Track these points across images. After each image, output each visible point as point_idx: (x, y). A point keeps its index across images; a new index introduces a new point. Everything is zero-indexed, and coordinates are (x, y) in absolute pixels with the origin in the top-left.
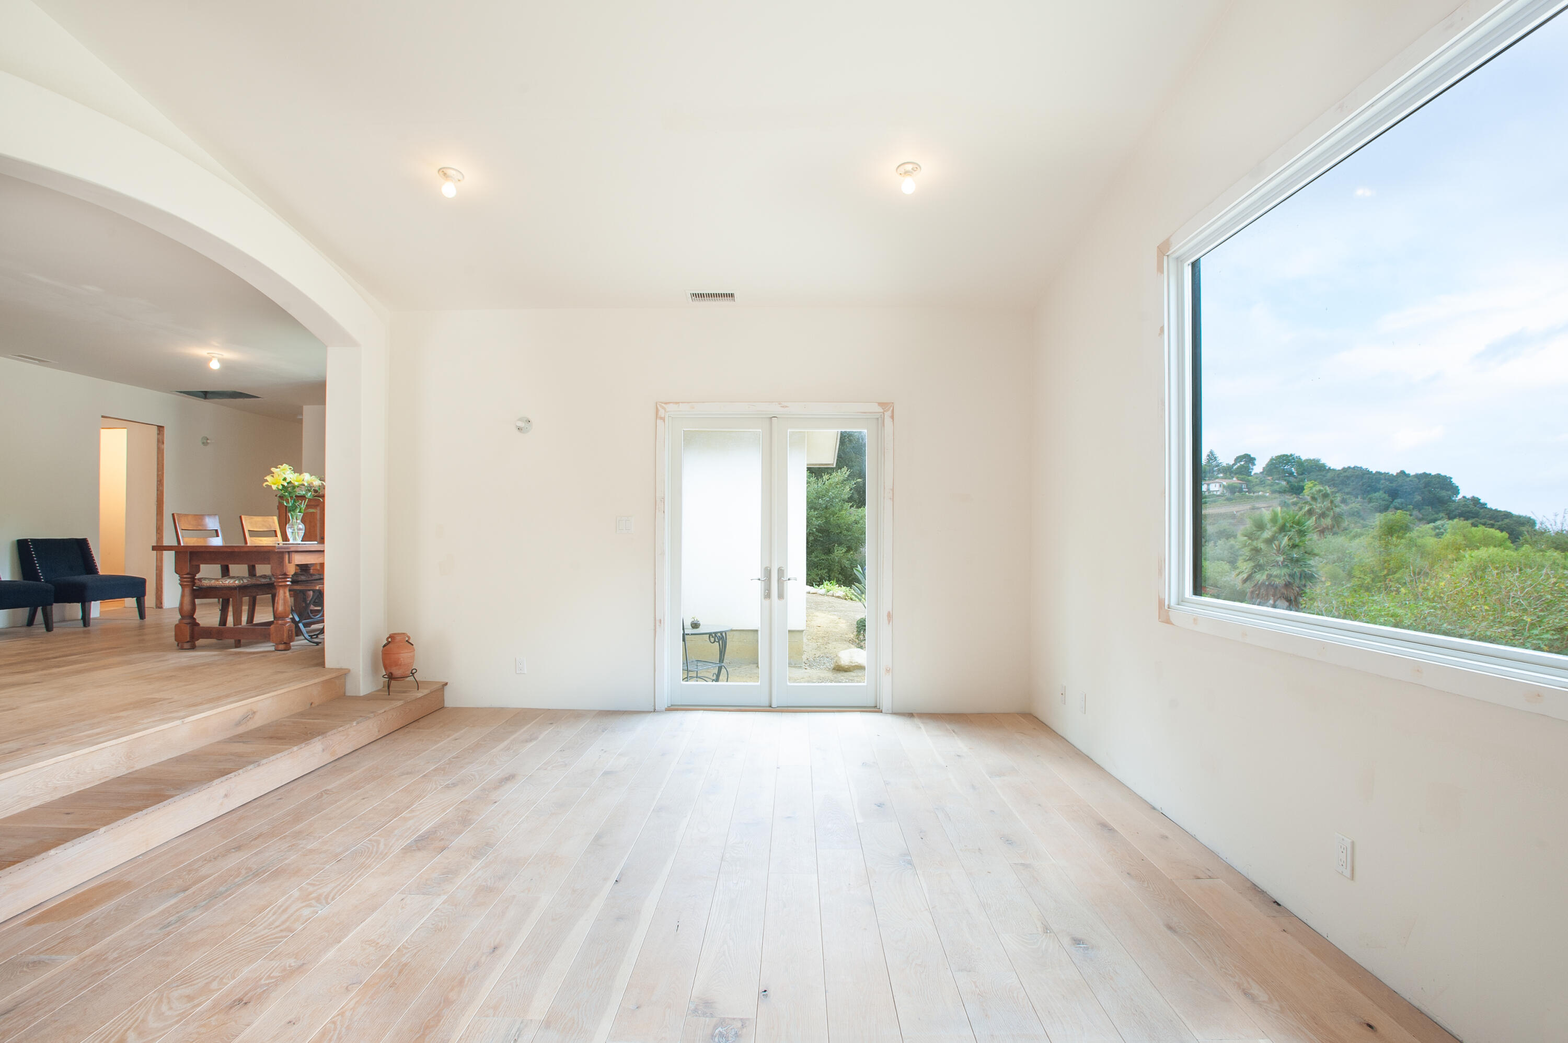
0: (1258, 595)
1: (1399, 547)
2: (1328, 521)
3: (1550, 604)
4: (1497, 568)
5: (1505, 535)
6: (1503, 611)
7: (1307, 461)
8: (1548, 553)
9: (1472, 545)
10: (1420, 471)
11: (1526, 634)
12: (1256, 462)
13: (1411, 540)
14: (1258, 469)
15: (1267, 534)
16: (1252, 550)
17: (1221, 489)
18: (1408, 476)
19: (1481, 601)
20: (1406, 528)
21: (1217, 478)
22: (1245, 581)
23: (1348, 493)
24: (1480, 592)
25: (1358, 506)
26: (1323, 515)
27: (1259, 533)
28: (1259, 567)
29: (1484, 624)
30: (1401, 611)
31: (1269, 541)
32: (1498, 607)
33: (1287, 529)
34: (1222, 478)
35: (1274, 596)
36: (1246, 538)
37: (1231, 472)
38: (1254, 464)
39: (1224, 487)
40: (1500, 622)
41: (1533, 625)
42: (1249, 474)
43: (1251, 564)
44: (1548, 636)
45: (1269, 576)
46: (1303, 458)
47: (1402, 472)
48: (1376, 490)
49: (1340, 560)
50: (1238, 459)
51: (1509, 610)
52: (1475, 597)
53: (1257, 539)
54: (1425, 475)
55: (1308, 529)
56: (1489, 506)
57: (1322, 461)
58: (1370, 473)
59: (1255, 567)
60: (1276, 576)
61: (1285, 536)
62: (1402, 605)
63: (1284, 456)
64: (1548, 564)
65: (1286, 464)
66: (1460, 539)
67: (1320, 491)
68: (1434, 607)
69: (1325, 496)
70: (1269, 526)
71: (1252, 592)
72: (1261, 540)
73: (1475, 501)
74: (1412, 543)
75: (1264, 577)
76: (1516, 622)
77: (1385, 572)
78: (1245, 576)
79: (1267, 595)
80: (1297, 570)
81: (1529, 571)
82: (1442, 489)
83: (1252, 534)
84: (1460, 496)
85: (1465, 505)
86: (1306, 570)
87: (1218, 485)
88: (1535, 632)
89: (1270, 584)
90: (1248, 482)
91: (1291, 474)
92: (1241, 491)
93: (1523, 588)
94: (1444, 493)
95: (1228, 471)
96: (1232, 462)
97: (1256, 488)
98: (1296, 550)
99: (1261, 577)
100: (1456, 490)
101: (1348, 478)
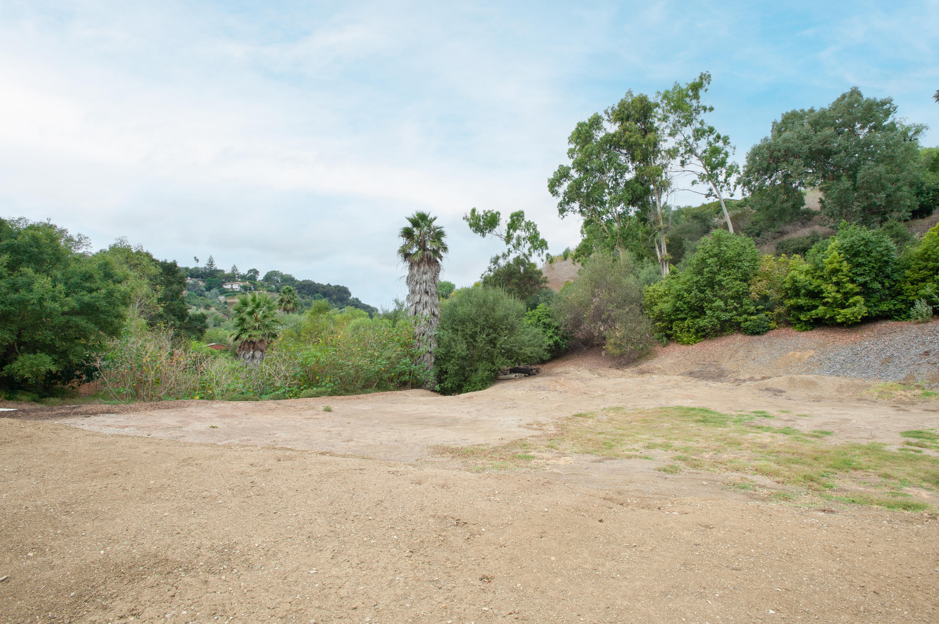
0: (243, 348)
1: (323, 318)
2: (291, 306)
3: (385, 345)
4: (364, 327)
5: (367, 314)
6: (366, 350)
7: (285, 275)
8: (384, 320)
9: (354, 317)
10: (336, 284)
11: (376, 362)
12: (259, 274)
13: (329, 315)
14: (260, 277)
15: (249, 309)
16: (240, 319)
17: (239, 288)
18: (331, 286)
19: (357, 346)
20: (327, 309)
21: (237, 281)
22: (236, 339)
23: (305, 294)
24: (357, 341)
25: (309, 300)
26: (289, 302)
27: (244, 308)
28: (244, 330)
29: (358, 358)
30: (319, 354)
31: (251, 313)
32: (364, 348)
33: (261, 306)
34: (240, 281)
35: (253, 348)
36: (236, 312)
37: (245, 279)
38: (258, 275)
39: (241, 287)
40: (365, 356)
41: (378, 357)
42: (255, 280)
43: (239, 328)
44: (384, 362)
45: (250, 336)
46: (284, 274)
47: (329, 284)
48: (317, 292)
49: (295, 326)
50: (250, 271)
51: (369, 349)
52: (354, 343)
53: (243, 312)
54: (338, 286)
55: (273, 306)
56: (362, 302)
57: (293, 276)
58: (314, 283)
59: (242, 330)
60: (254, 336)
61: (261, 310)
62: (321, 351)
63: (274, 271)
64: (384, 325)
65: (275, 276)
66: (350, 315)
67: (288, 288)
68: (335, 351)
69: (290, 291)
70: (250, 304)
71: (240, 347)
72: (245, 313)
73: (357, 299)
74: (329, 318)
75: (247, 336)
76: (372, 356)
77: (316, 333)
78: (235, 336)
79: (249, 348)
80: (267, 332)
81: (376, 328)
82: (344, 293)
83: (240, 308)
84: (351, 297)
85: (353, 302)
86: (272, 331)
87: (237, 285)
88: (379, 360)
89: (251, 341)
90: (254, 285)
91: (278, 282)
92: (250, 289)
93: (374, 338)
94: (345, 295)
95: (243, 278)
96: (246, 273)
97: (259, 288)
98: (267, 319)
99: (245, 337)
100: (350, 294)
101: (305, 285)
